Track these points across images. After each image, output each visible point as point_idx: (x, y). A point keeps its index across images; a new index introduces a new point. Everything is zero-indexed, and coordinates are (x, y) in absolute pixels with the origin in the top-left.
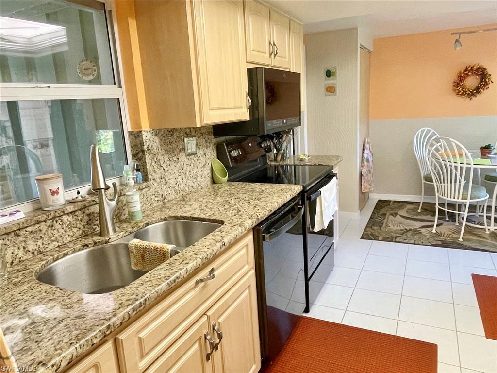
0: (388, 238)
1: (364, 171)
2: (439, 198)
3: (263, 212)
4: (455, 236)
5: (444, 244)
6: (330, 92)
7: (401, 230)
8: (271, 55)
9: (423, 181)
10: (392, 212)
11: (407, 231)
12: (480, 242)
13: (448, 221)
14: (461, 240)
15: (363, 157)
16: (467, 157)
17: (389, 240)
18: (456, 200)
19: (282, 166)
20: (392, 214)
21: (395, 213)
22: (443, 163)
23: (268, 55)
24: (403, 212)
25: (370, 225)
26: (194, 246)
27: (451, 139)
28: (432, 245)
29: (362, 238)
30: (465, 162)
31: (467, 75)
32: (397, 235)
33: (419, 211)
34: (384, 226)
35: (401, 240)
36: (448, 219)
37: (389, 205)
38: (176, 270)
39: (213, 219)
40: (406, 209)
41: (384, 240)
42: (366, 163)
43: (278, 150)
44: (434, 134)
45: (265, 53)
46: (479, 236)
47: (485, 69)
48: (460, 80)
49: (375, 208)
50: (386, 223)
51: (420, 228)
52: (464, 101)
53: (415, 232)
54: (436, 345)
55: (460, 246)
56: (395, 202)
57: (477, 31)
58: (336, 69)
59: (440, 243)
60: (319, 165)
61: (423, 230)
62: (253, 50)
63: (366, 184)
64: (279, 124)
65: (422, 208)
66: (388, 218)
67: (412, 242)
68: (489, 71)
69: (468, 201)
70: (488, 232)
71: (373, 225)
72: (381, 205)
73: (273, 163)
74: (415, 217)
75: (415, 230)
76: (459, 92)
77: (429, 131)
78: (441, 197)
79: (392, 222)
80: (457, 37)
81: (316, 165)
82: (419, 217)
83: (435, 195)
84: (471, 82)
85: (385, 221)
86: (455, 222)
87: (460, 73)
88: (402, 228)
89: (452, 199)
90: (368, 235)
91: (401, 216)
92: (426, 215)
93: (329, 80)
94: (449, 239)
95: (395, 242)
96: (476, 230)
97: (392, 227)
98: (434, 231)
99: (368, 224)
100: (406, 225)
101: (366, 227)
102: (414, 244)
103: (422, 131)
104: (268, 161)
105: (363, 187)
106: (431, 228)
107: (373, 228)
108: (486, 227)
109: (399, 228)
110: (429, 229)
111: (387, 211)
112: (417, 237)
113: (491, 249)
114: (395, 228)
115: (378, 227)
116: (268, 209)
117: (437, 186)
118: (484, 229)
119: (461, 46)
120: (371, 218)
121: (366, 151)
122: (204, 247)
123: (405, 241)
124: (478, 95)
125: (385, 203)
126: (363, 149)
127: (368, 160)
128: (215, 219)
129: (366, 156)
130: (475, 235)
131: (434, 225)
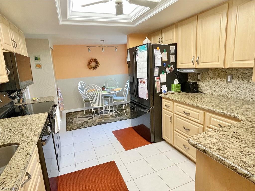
0: (78, 127)
1: (60, 101)
2: (93, 107)
3: (39, 130)
4: (100, 120)
5: (99, 124)
6: (38, 67)
7: (81, 123)
8: (13, 47)
9: (84, 102)
10: (74, 117)
11: (84, 122)
12: (109, 120)
13: (96, 115)
14: (103, 121)
15: (58, 95)
16: (101, 91)
17: (78, 128)
18: (98, 107)
19: (24, 105)
20: (75, 118)
21: (76, 117)
22: (93, 94)
23: (12, 47)
24: (78, 116)
25: (68, 124)
26: (10, 164)
27: (95, 85)
28: (95, 125)
29: (67, 131)
30: (100, 93)
31: (92, 61)
32: (81, 125)
33: (84, 114)
34: (74, 123)
35: (83, 127)
36: (95, 114)
37: (72, 114)
38: (13, 184)
39: (8, 144)
40: (79, 114)
41: (77, 129)
42: (60, 98)
43: (20, 97)
44: (84, 84)
45: (11, 45)
46: (108, 118)
47: (97, 60)
48: (90, 63)
49: (67, 117)
50: (74, 122)
51: (88, 120)
52: (92, 71)
53: (87, 122)
54: (114, 161)
55: (104, 123)
56: (74, 112)
57: (96, 46)
58: (40, 57)
59: (97, 124)
60: (47, 101)
61: (89, 121)
62: (5, 43)
63: (61, 107)
64: (25, 83)
65: (85, 113)
66: (74, 119)
67: (88, 126)
68: (98, 61)
69: (103, 106)
70: (109, 116)
71: (69, 124)
72: (68, 115)
73: (18, 105)
74: (84, 116)
75: (86, 121)
76: (90, 68)
77: (82, 83)
78: (94, 106)
79: (76, 121)
80: (88, 48)
81: (45, 102)
82: (85, 116)
83: (91, 106)
84: (93, 64)
85: (73, 121)
86: (98, 115)
87: (89, 61)
88: (82, 122)
89: (97, 107)
90: (69, 129)
91: (79, 117)
92: (88, 115)
93: (37, 61)
94: (99, 122)
95: (81, 128)
96: (106, 116)
97: (77, 123)
98: (93, 120)
99: (67, 124)
100: (82, 121)
101: (67, 126)
102: (89, 127)
103: (80, 83)
104: (15, 104)
105: (60, 109)
106: (92, 119)
107: (70, 125)
108: (109, 114)
109: (80, 122)
110: (91, 120)
111: (72, 117)
112: (88, 124)
113: (113, 121)
114: (79, 123)
115: (72, 124)
116: (40, 128)
117: (91, 103)
118: (108, 115)
119: (91, 51)
120: (67, 121)
121: (59, 93)
122: (20, 162)
123: (85, 127)
124: (96, 69)
125: (70, 114)
126: (58, 92)
127: (60, 97)
128: (9, 144)
129: (59, 95)
130: (106, 118)
131: (93, 118)
